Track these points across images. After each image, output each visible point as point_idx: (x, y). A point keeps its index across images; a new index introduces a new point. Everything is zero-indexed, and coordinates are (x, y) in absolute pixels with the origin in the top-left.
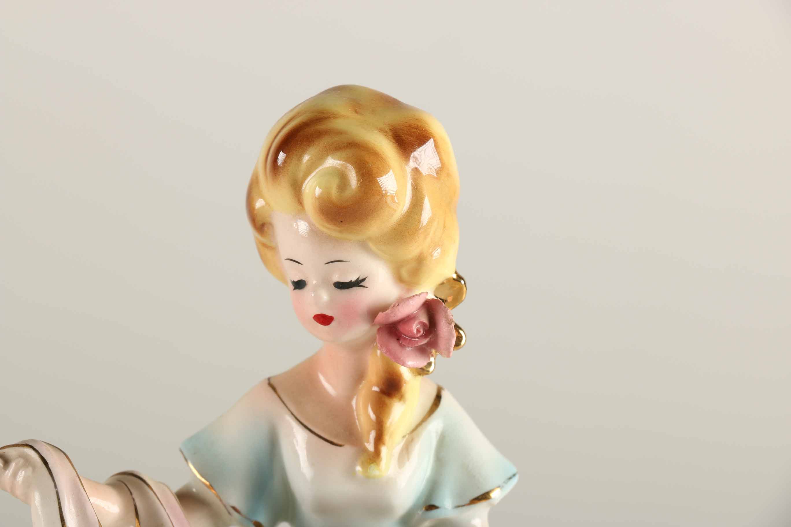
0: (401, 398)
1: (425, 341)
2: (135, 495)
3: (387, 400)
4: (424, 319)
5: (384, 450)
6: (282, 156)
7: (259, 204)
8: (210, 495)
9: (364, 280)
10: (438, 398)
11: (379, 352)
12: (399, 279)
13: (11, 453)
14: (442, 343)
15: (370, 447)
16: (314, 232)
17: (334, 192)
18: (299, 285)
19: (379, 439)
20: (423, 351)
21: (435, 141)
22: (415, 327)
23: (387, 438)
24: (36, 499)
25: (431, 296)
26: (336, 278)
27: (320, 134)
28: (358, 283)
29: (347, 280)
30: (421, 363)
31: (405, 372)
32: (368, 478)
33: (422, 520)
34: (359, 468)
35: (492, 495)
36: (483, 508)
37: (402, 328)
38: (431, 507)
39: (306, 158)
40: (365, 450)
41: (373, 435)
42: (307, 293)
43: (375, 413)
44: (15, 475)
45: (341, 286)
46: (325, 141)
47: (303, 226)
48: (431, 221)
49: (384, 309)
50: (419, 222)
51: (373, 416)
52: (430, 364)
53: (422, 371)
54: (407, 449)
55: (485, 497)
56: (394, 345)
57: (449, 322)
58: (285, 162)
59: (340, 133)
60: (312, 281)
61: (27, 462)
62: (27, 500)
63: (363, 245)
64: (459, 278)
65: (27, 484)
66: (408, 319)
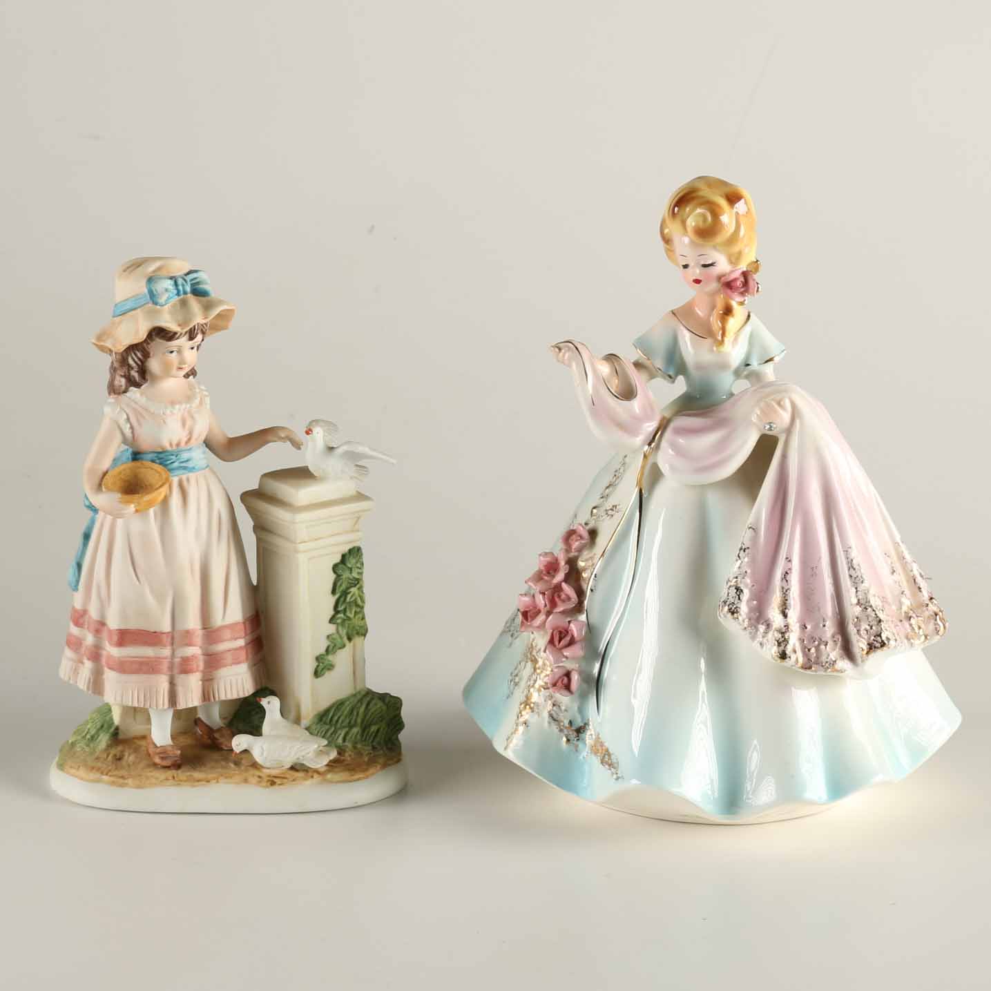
0: (733, 316)
1: (742, 290)
2: (615, 364)
3: (726, 317)
4: (742, 279)
5: (726, 339)
6: (676, 209)
7: (666, 231)
8: (647, 363)
9: (714, 263)
10: (749, 316)
11: (722, 296)
12: (731, 262)
13: (561, 345)
14: (751, 290)
15: (720, 338)
16: (692, 242)
17: (701, 224)
18: (686, 266)
19: (723, 335)
20: (742, 294)
21: (745, 200)
22: (739, 283)
23: (727, 334)
24: (574, 364)
25: (745, 269)
26: (703, 263)
27: (693, 199)
28: (712, 265)
29: (707, 263)
30: (741, 299)
31: (734, 304)
32: (719, 352)
33: (744, 371)
34: (715, 349)
35: (775, 359)
36: (770, 365)
37: (733, 284)
38: (748, 365)
39: (688, 209)
40: (718, 340)
41: (721, 332)
42: (689, 270)
43: (721, 323)
44: (564, 356)
45: (705, 266)
46: (695, 202)
47: (686, 240)
48: (744, 236)
49: (724, 276)
50: (739, 236)
51: (720, 325)
52: (745, 300)
53: (742, 303)
54: (736, 339)
55: (771, 360)
56: (729, 291)
57: (754, 280)
58: (678, 211)
59: (703, 197)
60: (692, 264)
61: (569, 349)
62: (570, 366)
63: (715, 247)
64: (757, 261)
65: (569, 359)
66: (735, 280)
